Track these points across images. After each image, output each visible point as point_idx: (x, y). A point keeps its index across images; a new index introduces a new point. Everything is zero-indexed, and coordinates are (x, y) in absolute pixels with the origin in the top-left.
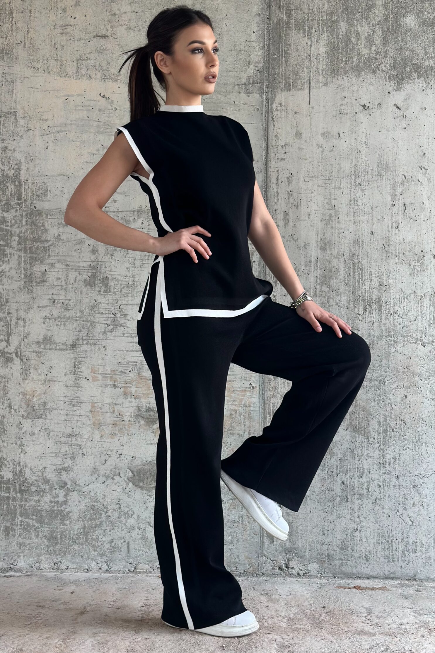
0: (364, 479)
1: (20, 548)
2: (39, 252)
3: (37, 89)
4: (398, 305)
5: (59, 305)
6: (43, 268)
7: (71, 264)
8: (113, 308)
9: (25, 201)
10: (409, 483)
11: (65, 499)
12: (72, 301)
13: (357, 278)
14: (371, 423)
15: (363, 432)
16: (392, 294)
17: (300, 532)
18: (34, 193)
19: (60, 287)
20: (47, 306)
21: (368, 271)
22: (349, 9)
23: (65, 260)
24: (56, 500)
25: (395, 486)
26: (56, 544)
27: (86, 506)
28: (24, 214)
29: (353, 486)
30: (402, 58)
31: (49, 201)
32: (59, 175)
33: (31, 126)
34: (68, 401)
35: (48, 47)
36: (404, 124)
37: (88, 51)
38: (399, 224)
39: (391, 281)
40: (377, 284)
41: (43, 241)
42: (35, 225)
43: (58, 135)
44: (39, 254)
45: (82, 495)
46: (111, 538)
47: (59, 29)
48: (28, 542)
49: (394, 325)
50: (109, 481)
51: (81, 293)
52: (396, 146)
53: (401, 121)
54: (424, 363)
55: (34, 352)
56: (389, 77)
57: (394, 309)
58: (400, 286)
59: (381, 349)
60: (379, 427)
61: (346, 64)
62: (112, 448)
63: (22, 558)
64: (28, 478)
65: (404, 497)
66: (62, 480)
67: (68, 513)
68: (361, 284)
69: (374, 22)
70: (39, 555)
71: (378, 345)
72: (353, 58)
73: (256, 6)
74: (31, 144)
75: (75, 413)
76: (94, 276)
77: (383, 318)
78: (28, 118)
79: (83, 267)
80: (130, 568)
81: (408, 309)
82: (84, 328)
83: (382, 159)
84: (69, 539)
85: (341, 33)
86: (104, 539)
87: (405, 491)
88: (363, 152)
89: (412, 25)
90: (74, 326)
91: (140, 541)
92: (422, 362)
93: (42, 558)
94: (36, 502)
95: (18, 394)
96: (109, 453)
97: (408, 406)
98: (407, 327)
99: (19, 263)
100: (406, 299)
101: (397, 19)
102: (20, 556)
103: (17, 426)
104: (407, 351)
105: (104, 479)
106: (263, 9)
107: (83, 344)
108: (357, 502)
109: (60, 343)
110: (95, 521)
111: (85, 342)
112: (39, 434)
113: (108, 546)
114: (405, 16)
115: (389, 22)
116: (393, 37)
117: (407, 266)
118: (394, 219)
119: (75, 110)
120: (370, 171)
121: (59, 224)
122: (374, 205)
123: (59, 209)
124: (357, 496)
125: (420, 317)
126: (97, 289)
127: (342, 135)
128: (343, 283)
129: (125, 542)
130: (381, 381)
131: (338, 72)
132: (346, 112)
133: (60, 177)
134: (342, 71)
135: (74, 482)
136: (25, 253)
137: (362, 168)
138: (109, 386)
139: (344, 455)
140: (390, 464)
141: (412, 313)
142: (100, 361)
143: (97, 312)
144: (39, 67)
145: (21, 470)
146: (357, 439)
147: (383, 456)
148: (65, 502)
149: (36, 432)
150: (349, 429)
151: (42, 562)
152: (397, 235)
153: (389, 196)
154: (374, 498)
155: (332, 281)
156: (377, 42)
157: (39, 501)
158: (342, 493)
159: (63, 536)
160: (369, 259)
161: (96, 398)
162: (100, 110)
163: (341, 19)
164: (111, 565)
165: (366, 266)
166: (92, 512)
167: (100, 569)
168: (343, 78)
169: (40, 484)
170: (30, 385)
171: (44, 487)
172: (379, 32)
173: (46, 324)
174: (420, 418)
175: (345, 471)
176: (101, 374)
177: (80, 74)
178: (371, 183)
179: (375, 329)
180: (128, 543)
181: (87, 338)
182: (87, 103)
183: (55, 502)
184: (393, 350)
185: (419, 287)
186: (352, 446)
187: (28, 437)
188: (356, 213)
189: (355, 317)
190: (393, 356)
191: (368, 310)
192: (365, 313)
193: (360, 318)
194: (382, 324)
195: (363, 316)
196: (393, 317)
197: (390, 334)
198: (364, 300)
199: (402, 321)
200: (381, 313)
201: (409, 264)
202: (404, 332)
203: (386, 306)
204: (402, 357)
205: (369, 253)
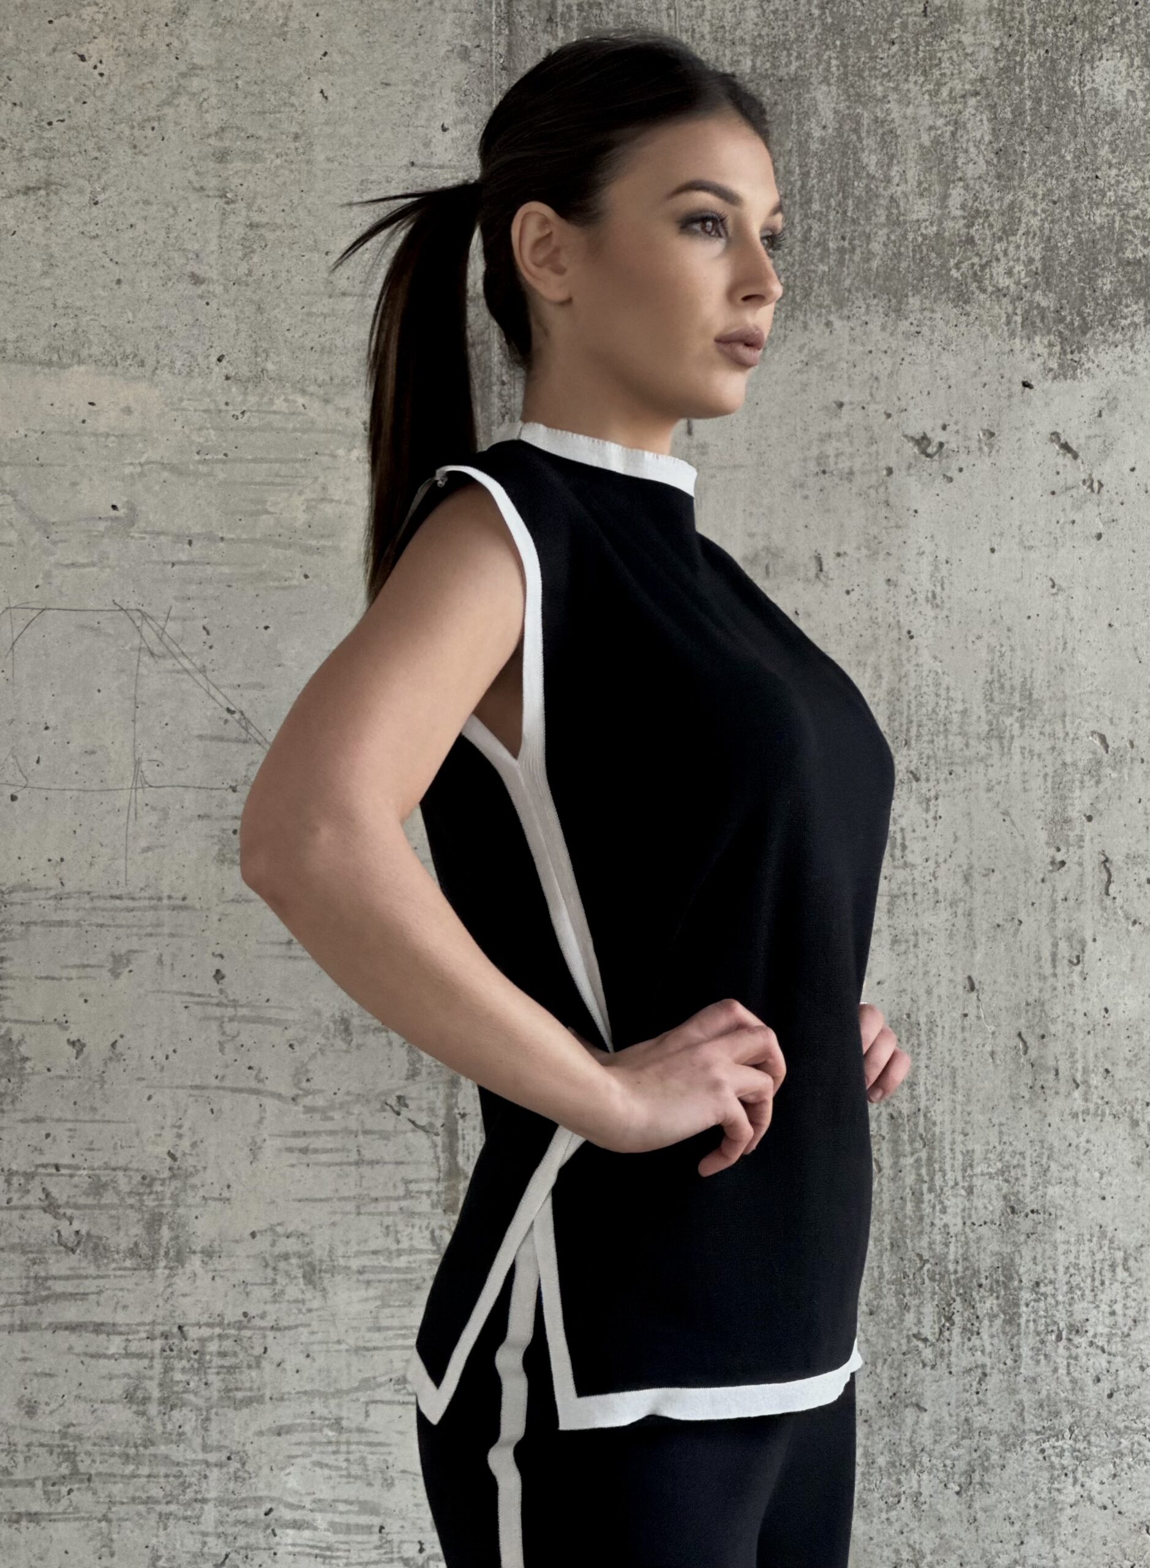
4: (1087, 1292)
13: (910, 1179)
16: (1062, 1248)
21: (958, 1148)
22: (850, 28)
30: (1078, 237)
36: (1092, 517)
38: (1083, 943)
39: (1054, 1191)
40: (998, 1204)
49: (1074, 1381)
52: (1062, 612)
53: (1078, 506)
56: (1025, 319)
57: (1071, 1314)
58: (1094, 1212)
59: (1019, 1488)
61: (841, 262)
68: (924, 1206)
69: (958, 86)
71: (1008, 1471)
72: (868, 237)
73: (451, 16)
77: (1025, 1351)
81: (1131, 1313)
83: (1004, 667)
85: (817, 133)
88: (923, 640)
89: (1120, 97)
98: (1130, 1390)
100: (1119, 1270)
101: (1053, 69)
106: (482, 27)
114: (1087, 57)
115: (1021, 83)
116: (1041, 148)
117: (1122, 1128)
118: (1061, 925)
120: (956, 718)
122: (976, 865)
127: (829, 562)
131: (806, 296)
132: (844, 465)
134: (823, 293)
137: (920, 705)
152: (1077, 990)
153: (1039, 824)
156: (971, 171)
160: (960, 1098)
163: (817, 73)
165: (948, 1127)
168: (828, 324)
172: (979, 128)
178: (958, 770)
179: (989, 1403)
184: (1070, 1493)
188: (898, 902)
189: (904, 1348)
190: (1074, 1519)
191: (957, 1318)
192: (946, 1334)
193: (928, 1354)
194: (1020, 1379)
195: (940, 1345)
196: (1068, 1349)
197: (1056, 1421)
198: (942, 1277)
199: (1105, 1365)
200: (1015, 1330)
201: (1131, 1118)
202: (1117, 1413)
203: (1035, 1301)
204: (1110, 1522)
205: (960, 1073)
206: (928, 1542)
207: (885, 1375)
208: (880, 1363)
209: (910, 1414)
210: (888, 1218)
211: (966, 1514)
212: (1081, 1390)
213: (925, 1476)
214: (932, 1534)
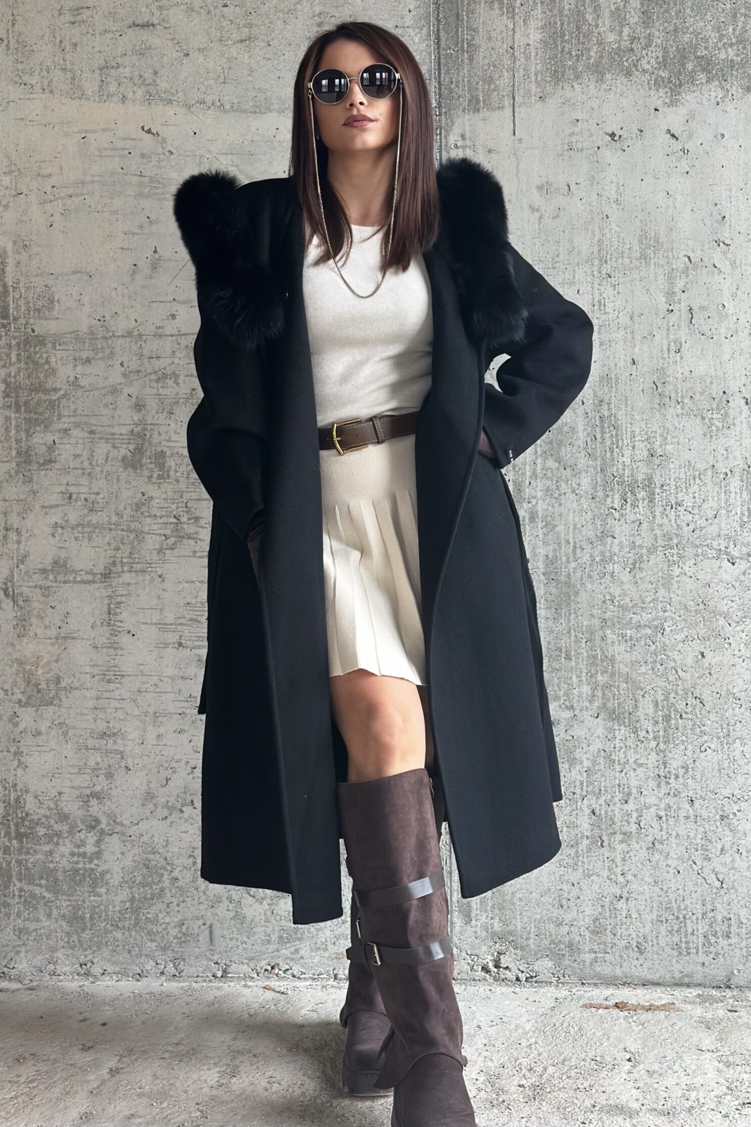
0: (631, 806)
1: (19, 938)
2: (41, 409)
3: (30, 121)
4: (684, 489)
5: (79, 503)
6: (50, 438)
7: (100, 429)
8: (174, 506)
9: (15, 319)
10: (713, 811)
11: (97, 849)
12: (101, 496)
13: (608, 443)
14: (640, 704)
15: (627, 720)
16: (673, 471)
17: (518, 903)
18: (31, 305)
19: (80, 472)
20: (57, 506)
21: (629, 430)
23: (87, 423)
24: (81, 850)
25: (687, 818)
26: (83, 930)
27: (134, 861)
28: (13, 343)
29: (611, 819)
30: (677, 47)
31: (57, 319)
32: (74, 273)
33: (23, 187)
34: (98, 675)
35: (49, 46)
36: (684, 165)
37: (120, 51)
38: (681, 344)
39: (669, 447)
40: (646, 453)
41: (48, 390)
42: (33, 362)
43: (68, 201)
44: (41, 414)
45: (128, 841)
46: (180, 917)
47: (68, 15)
48: (32, 926)
49: (678, 525)
50: (175, 816)
51: (118, 480)
52: (672, 205)
53: (678, 160)
54: (733, 593)
55: (36, 587)
56: (655, 82)
57: (676, 498)
58: (687, 455)
59: (656, 569)
60: (656, 712)
61: (577, 60)
62: (178, 757)
63: (22, 955)
64: (31, 812)
65: (705, 837)
66: (91, 816)
67: (103, 874)
68: (615, 454)
70: (53, 950)
71: (651, 563)
72: (589, 50)
74: (24, 218)
75: (112, 695)
76: (139, 450)
77: (658, 514)
78: (16, 174)
79: (120, 434)
80: (214, 970)
81: (702, 497)
82: (123, 544)
83: (647, 229)
84: (105, 921)
85: (567, 7)
86: (167, 920)
87: (707, 826)
88: (613, 218)
90: (107, 539)
91: (232, 922)
92: (731, 592)
93: (59, 954)
94: (46, 856)
95: (10, 663)
96: (173, 764)
97: (708, 671)
98: (701, 529)
99: (7, 430)
100: (697, 479)
102: (18, 953)
103: (10, 721)
104: (704, 572)
105: (166, 812)
107: (123, 572)
108: (619, 847)
109: (81, 570)
110: (151, 887)
111: (126, 569)
112: (48, 733)
113: (174, 932)
116: (661, 11)
117: (698, 420)
118: (672, 336)
119: (100, 156)
120: (627, 251)
121: (75, 359)
122: (636, 312)
123: (74, 332)
124: (619, 837)
125: (724, 512)
126: (146, 473)
127: (573, 187)
128: (583, 453)
129: (204, 924)
130: (657, 627)
131: (563, 75)
132: (579, 146)
133: (74, 277)
134: (570, 74)
135: (113, 819)
136: (18, 411)
137: (611, 246)
138: (171, 646)
139: (594, 762)
140: (677, 777)
141: (712, 503)
142: (154, 602)
143: (146, 514)
144: (33, 82)
145: (18, 798)
146: (617, 733)
147: (665, 764)
148: (98, 855)
149: (43, 729)
150: (602, 716)
151: (59, 961)
152: (679, 364)
153: (662, 294)
154: (650, 839)
155: (563, 450)
156: (632, 21)
157: (51, 853)
158: (592, 830)
159: (96, 916)
160: (629, 409)
161: (147, 667)
162: (143, 156)
164: (179, 967)
165: (624, 421)
166: (145, 871)
167: (162, 973)
168: (572, 87)
169: (52, 822)
170: (31, 645)
171: (60, 829)
173: (58, 538)
174: (729, 692)
175: (597, 791)
176: (155, 624)
177: (105, 93)
178: (628, 273)
179: (643, 535)
180: (211, 927)
181: (129, 560)
182: (120, 144)
183: (79, 855)
184: (677, 571)
185: (720, 458)
186: (609, 746)
187: (29, 740)
188: (603, 328)
189: (607, 513)
190: (678, 582)
191: (628, 500)
192: (624, 507)
193: (617, 515)
194: (655, 525)
195: (621, 511)
196: (675, 512)
197: (670, 542)
198: (622, 483)
199: (691, 519)
200: (653, 505)
201: (702, 416)
202: (696, 539)
203: (662, 492)
204: (694, 583)
205: (629, 399)
206: (617, 591)
207: (599, 524)
208: (597, 518)
209: (609, 540)
210: (599, 459)
211: (633, 581)
212: (681, 529)
213: (616, 565)
214: (619, 589)
